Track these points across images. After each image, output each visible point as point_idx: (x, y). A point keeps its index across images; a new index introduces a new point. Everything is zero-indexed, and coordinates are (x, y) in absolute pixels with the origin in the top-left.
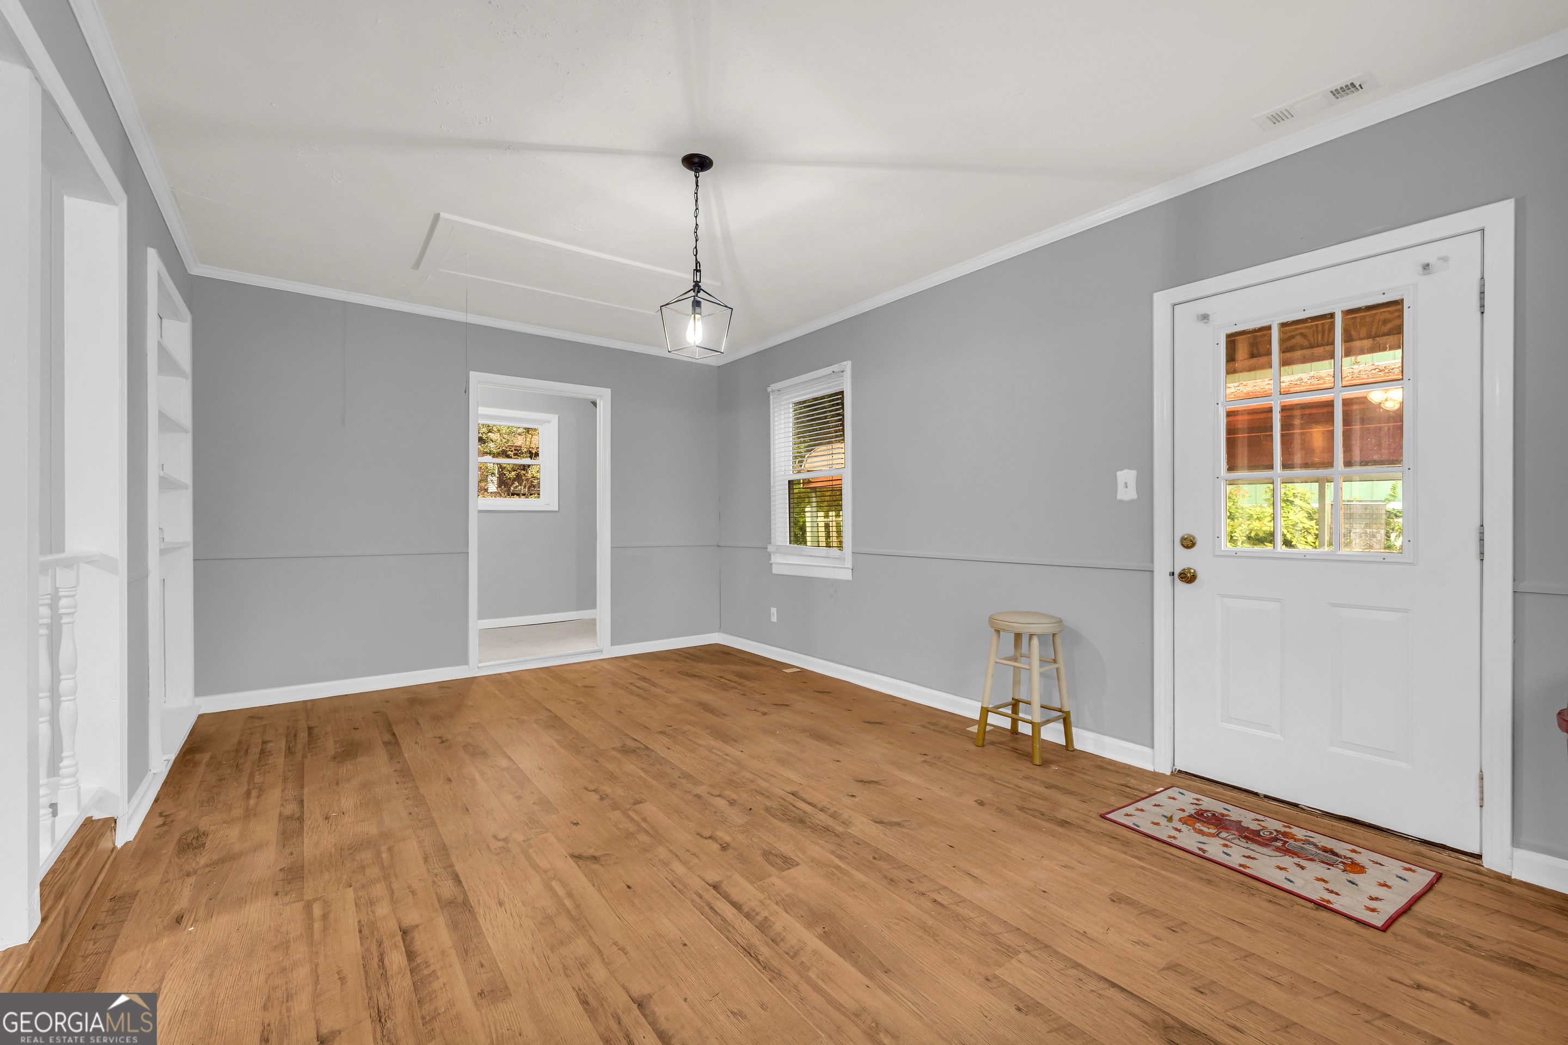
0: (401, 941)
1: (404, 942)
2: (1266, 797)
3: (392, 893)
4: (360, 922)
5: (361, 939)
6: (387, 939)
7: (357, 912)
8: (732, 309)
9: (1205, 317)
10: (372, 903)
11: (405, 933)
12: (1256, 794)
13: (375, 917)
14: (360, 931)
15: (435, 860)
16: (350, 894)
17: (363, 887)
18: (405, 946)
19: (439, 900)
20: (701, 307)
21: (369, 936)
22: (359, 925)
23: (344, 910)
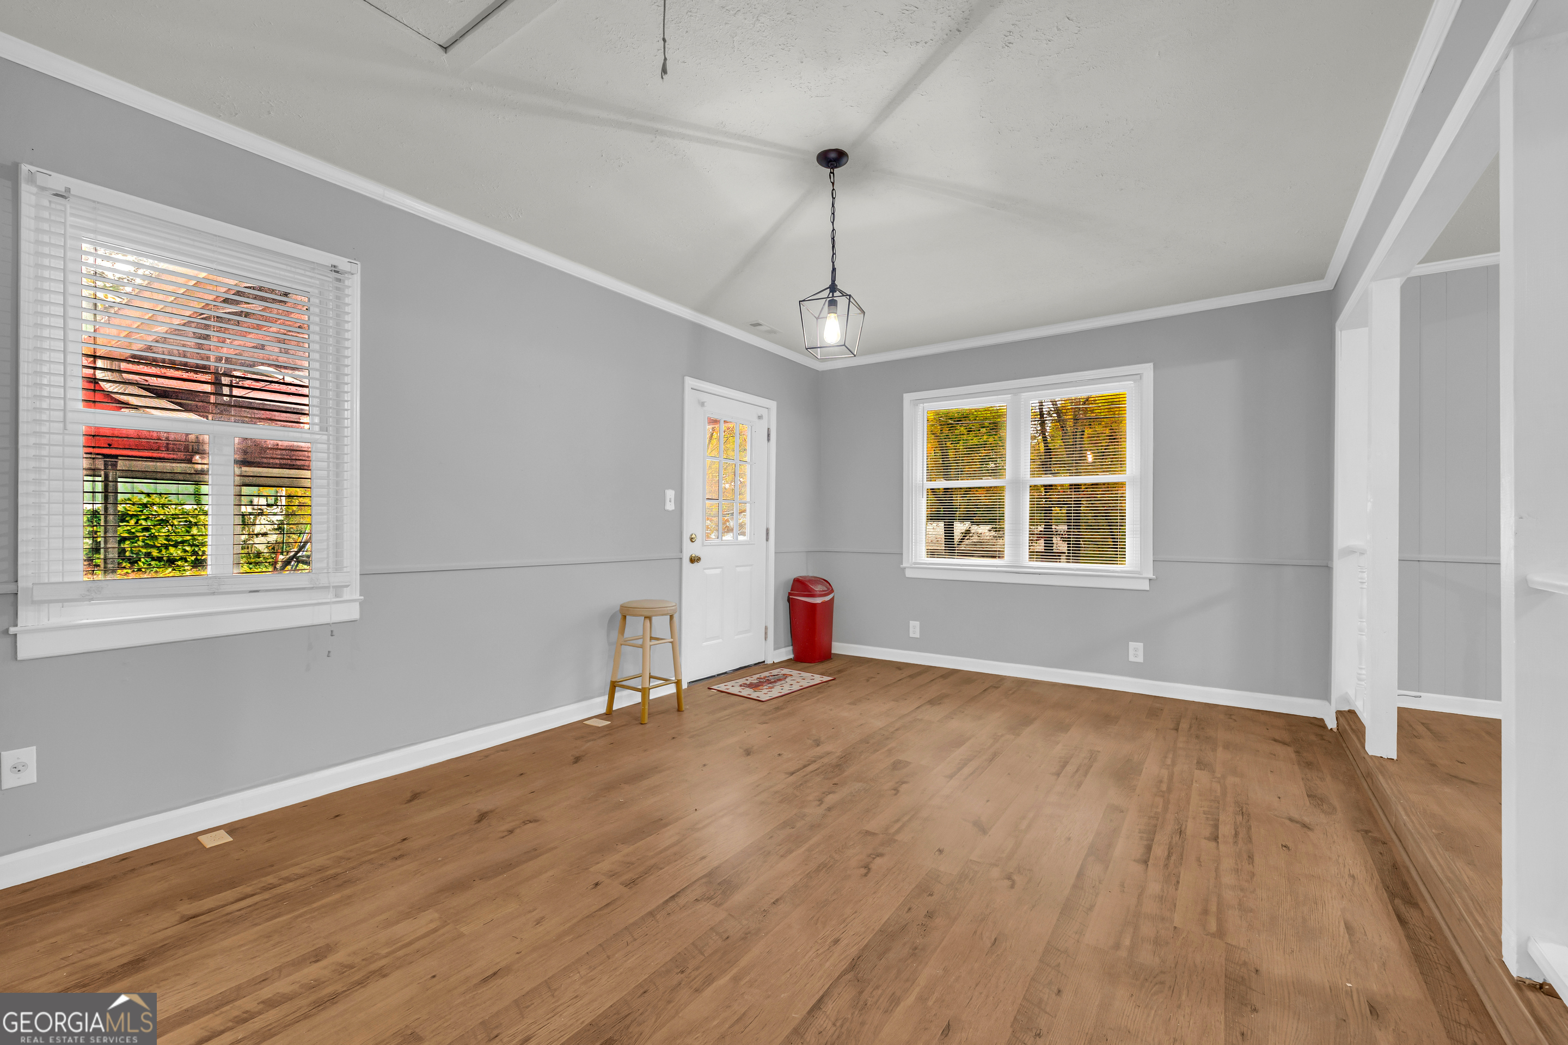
0: (1151, 859)
1: (1149, 857)
2: (718, 675)
3: (1140, 896)
4: (1176, 889)
5: (1179, 877)
6: (1160, 866)
7: (1176, 899)
8: (800, 301)
9: (703, 404)
10: (1161, 899)
11: (1146, 862)
12: (714, 676)
13: (1163, 886)
14: (1178, 882)
15: (1084, 902)
16: (1178, 920)
17: (1163, 919)
18: (1150, 854)
19: (1107, 867)
20: (837, 306)
21: (1172, 875)
22: (1178, 887)
23: (1187, 907)
